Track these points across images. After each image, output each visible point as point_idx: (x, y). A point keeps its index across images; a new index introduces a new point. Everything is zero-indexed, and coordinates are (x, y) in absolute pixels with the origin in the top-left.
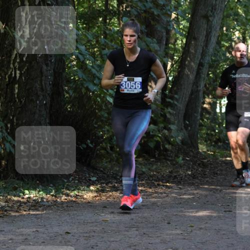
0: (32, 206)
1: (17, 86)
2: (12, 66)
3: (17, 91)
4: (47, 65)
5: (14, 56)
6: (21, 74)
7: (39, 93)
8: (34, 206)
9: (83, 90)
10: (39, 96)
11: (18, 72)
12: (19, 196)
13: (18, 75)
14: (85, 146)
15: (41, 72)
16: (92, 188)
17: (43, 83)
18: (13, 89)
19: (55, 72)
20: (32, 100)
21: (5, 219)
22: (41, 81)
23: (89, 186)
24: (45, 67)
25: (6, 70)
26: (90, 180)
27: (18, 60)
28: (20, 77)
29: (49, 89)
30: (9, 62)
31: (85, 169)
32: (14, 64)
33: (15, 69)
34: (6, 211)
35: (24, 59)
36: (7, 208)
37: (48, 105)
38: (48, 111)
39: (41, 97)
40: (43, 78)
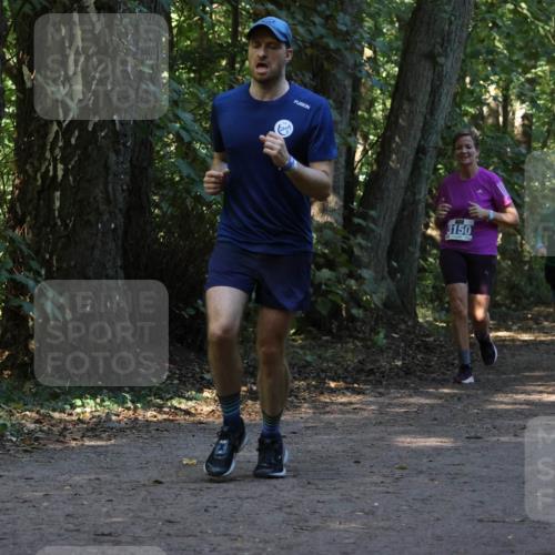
0: (88, 430)
1: (58, 194)
2: (48, 155)
3: (57, 204)
4: (117, 153)
5: (51, 136)
6: (66, 171)
7: (103, 207)
8: (93, 430)
9: (189, 202)
10: (101, 214)
11: (60, 167)
12: (63, 411)
13: (60, 173)
14: (192, 312)
15: (106, 167)
16: (206, 394)
17: (110, 188)
18: (51, 201)
19: (133, 166)
20: (88, 221)
21: (35, 455)
22: (106, 184)
23: (200, 391)
24: (113, 157)
25: (36, 163)
26: (202, 378)
27: (61, 144)
28: (65, 176)
29: (121, 199)
30: (43, 147)
31: (192, 356)
32: (52, 151)
33: (55, 159)
34: (37, 439)
35: (73, 141)
36: (39, 435)
37: (120, 232)
38: (120, 243)
39: (106, 217)
40: (110, 177)
